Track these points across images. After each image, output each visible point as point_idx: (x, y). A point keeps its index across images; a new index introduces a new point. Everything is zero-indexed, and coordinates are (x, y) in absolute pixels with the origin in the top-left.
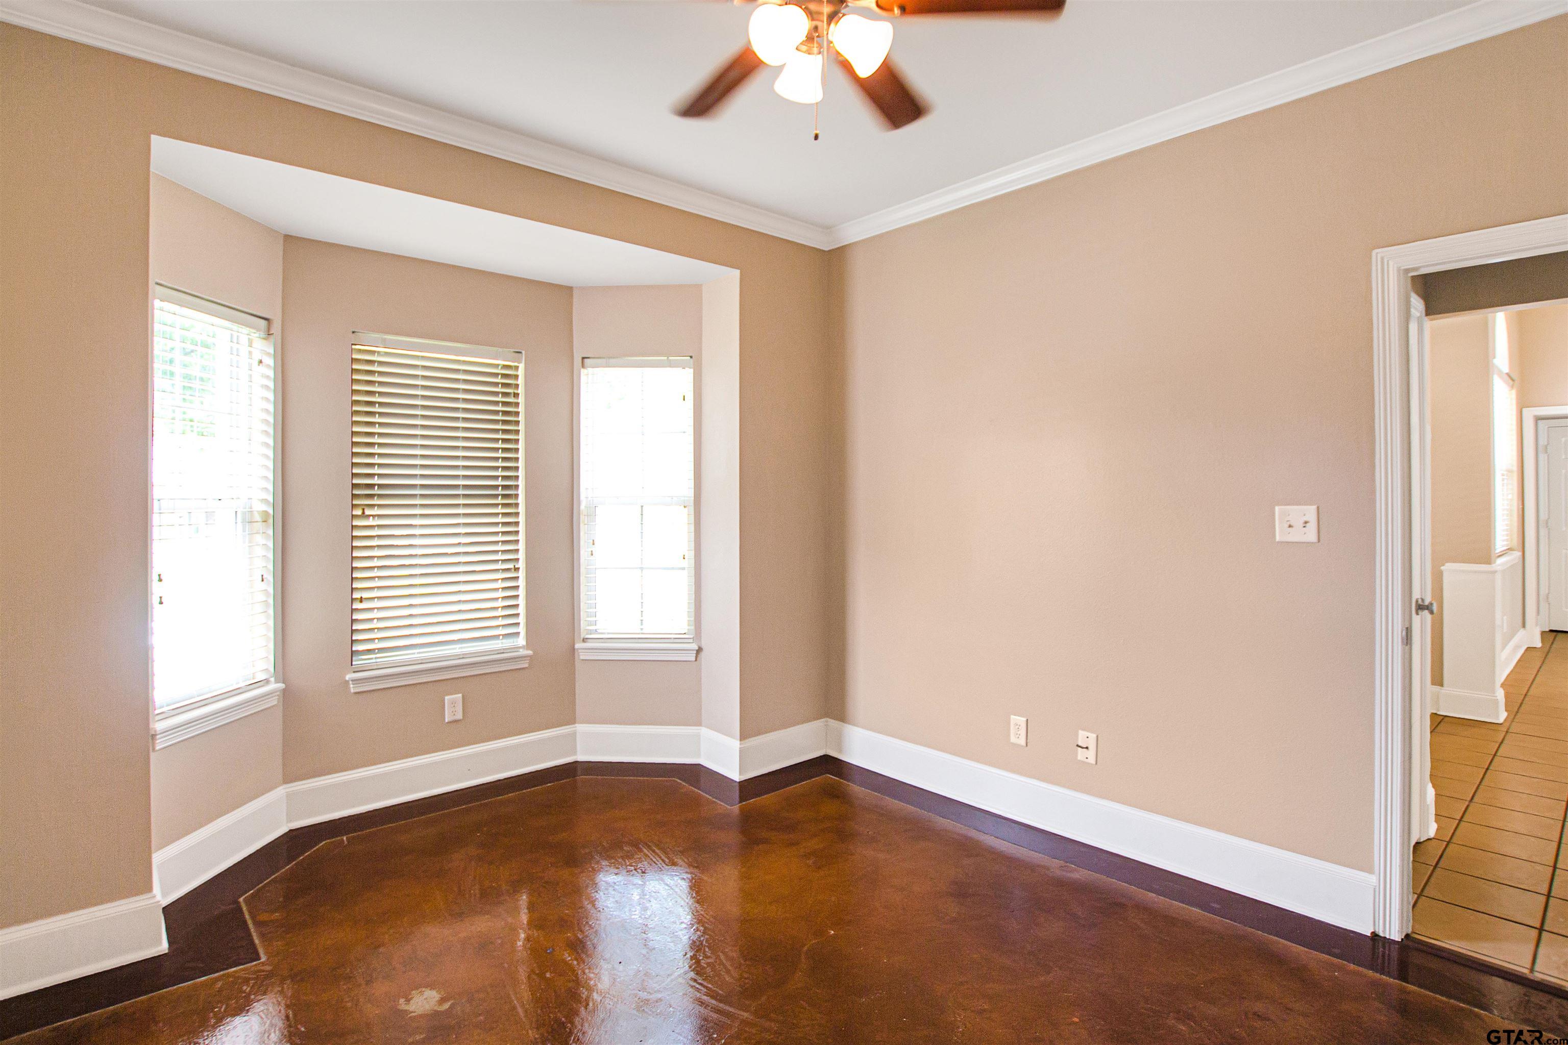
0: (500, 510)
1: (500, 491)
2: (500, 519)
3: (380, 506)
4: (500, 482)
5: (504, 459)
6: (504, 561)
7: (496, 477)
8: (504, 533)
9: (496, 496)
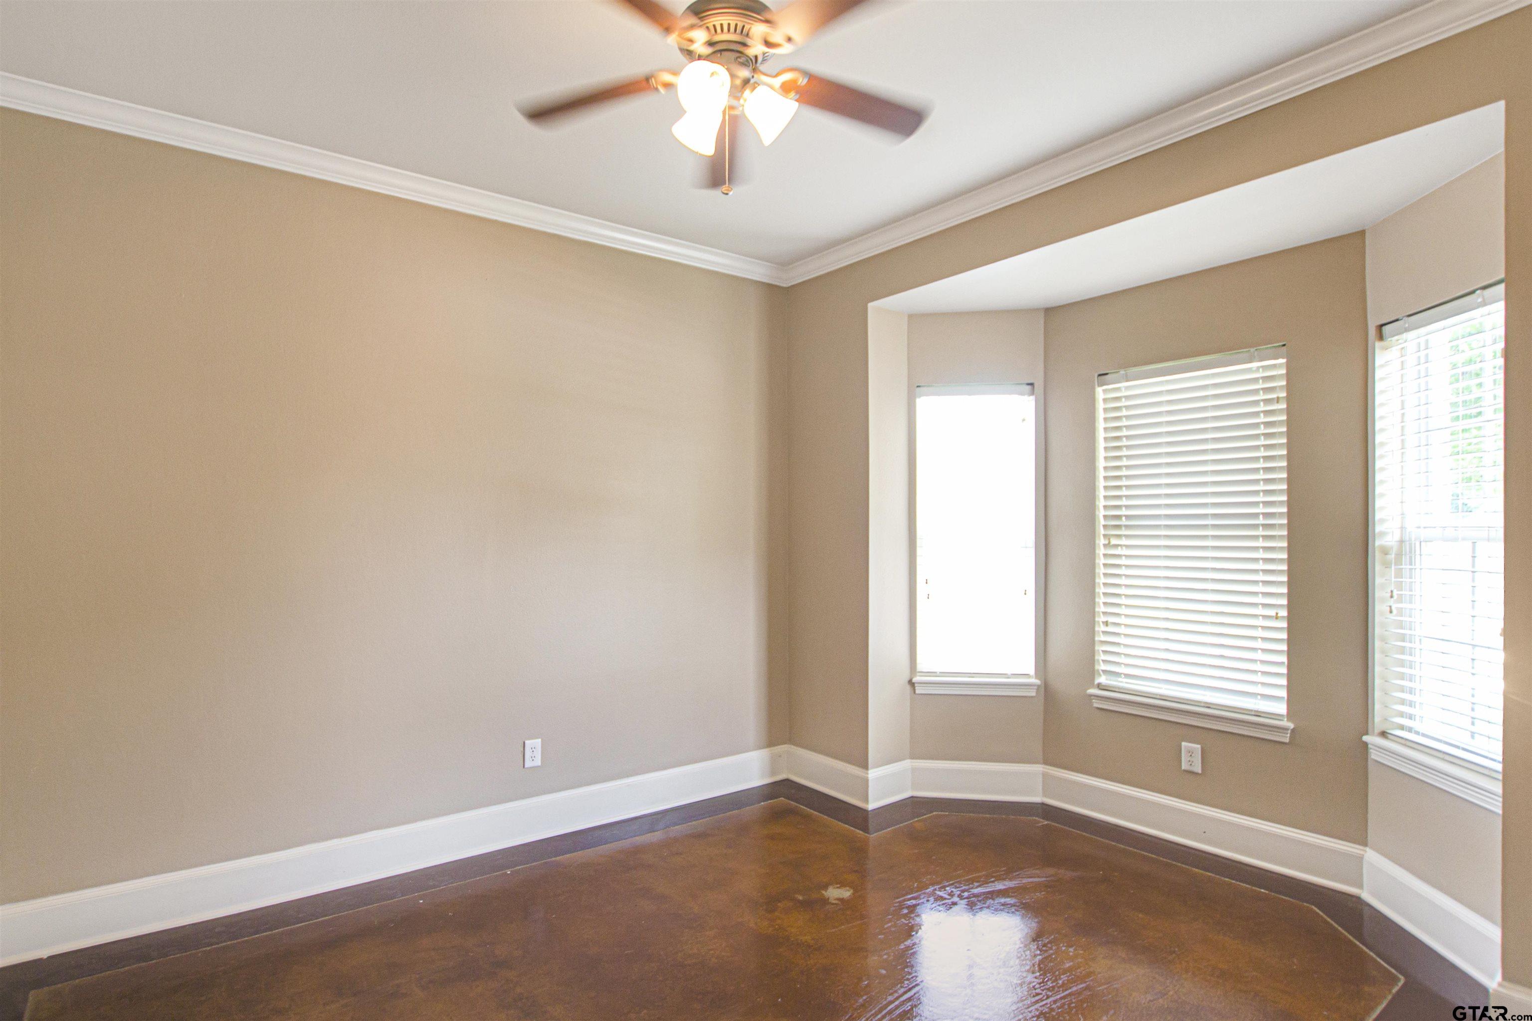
0: (1261, 543)
1: (1261, 521)
2: (1261, 554)
3: (1127, 536)
4: (1261, 509)
5: (1267, 481)
6: (1265, 605)
7: (1256, 504)
8: (1265, 572)
9: (1255, 526)
